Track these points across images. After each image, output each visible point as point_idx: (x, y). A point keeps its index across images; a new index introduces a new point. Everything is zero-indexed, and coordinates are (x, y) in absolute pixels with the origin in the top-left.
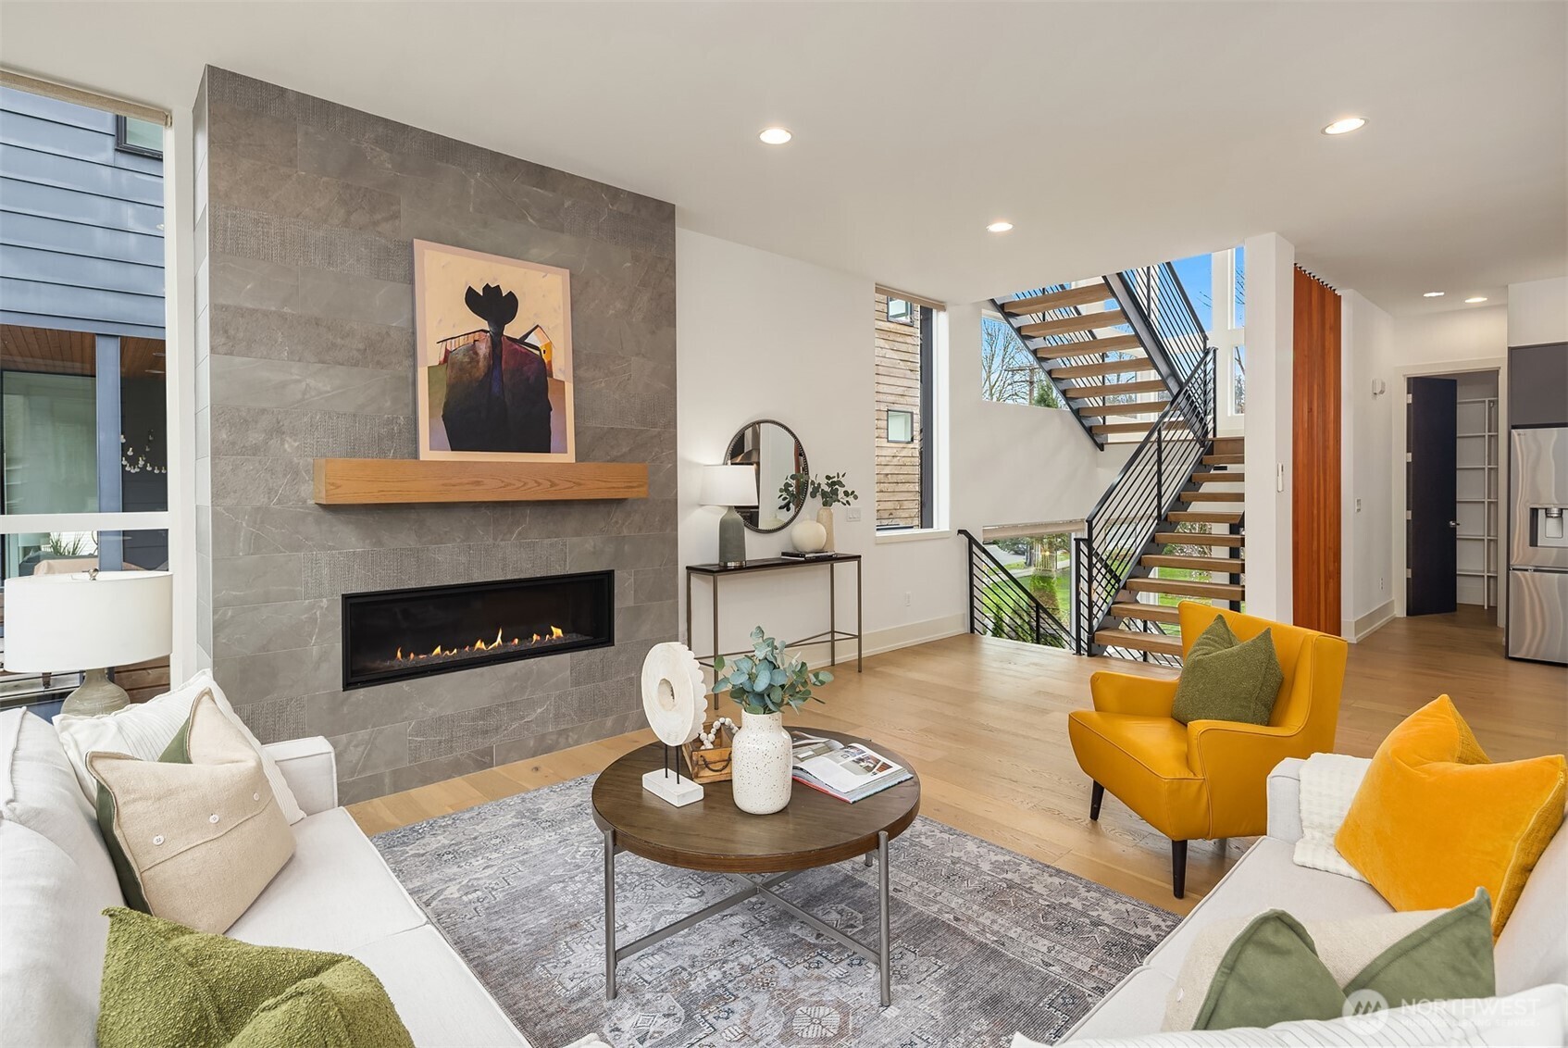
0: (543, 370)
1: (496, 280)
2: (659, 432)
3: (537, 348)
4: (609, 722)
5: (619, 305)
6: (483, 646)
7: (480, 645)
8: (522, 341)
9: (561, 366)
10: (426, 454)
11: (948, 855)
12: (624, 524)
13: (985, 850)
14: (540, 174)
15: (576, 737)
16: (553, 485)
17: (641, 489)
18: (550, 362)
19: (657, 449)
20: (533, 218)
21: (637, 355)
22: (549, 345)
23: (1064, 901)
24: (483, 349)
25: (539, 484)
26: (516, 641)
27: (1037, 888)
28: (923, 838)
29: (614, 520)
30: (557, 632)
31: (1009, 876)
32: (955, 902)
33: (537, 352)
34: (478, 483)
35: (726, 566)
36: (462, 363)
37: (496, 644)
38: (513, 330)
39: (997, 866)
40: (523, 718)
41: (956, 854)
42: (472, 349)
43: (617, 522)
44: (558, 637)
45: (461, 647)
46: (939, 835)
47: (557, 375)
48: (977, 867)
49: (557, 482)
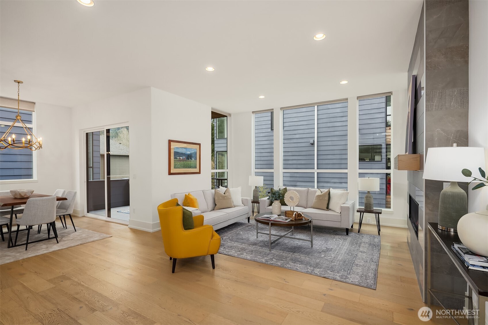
11: (253, 255)
13: (245, 257)
23: (229, 250)
27: (234, 252)
28: (261, 258)
31: (240, 253)
32: (250, 248)
39: (242, 254)
41: (252, 255)
46: (257, 259)
48: (247, 254)
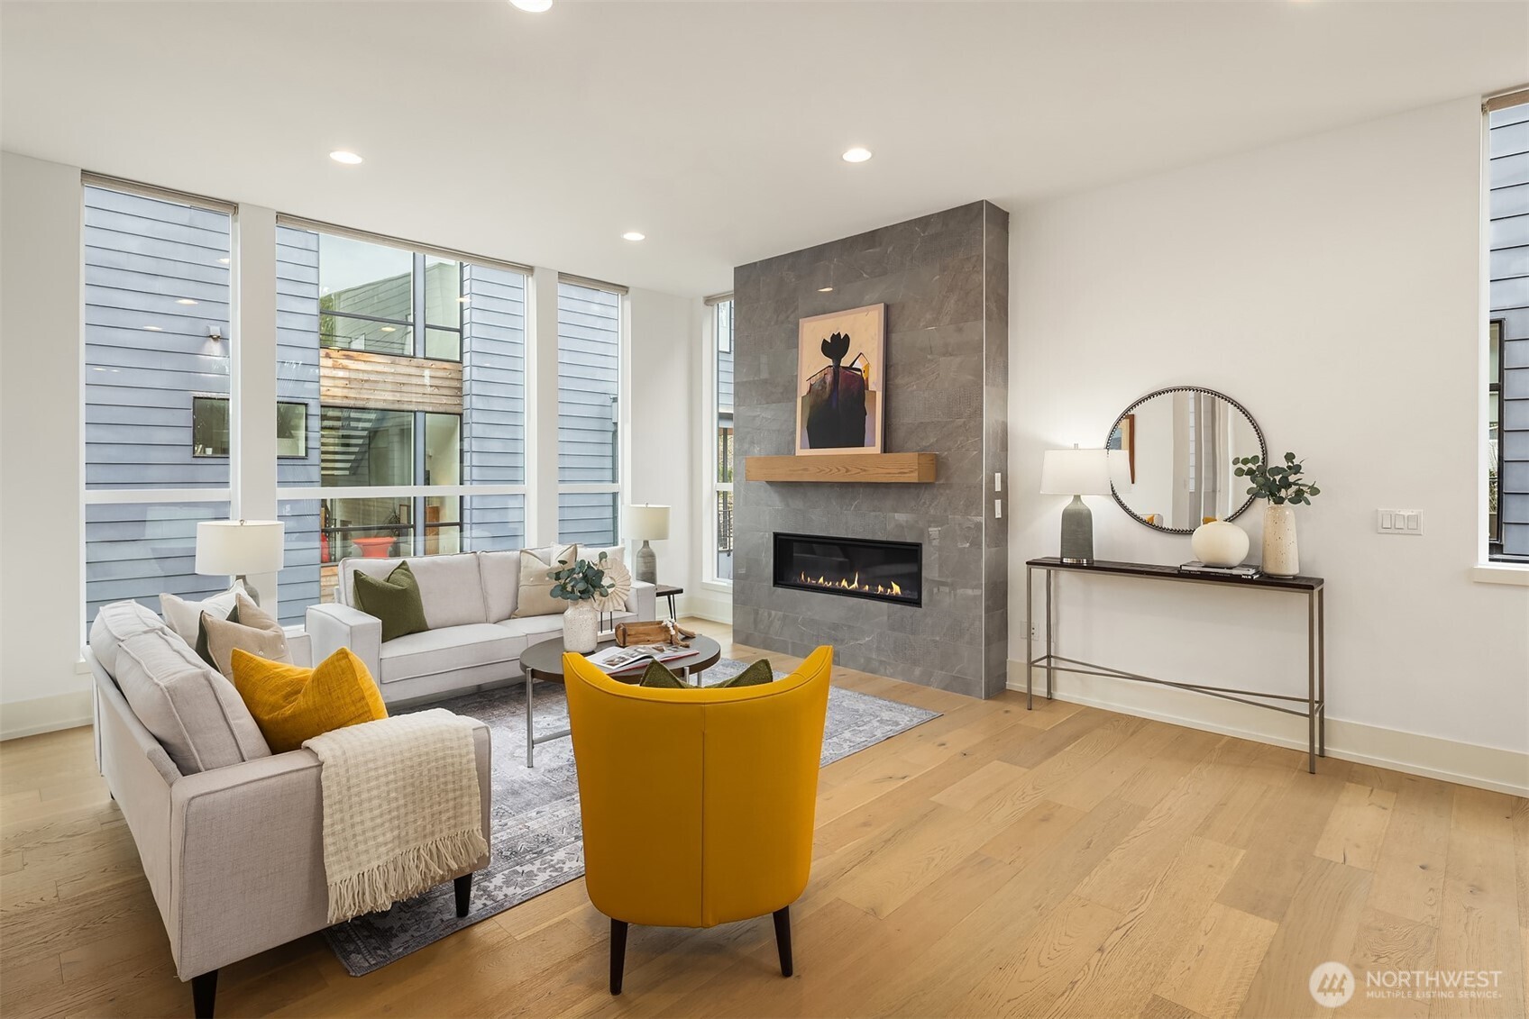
0: (862, 384)
1: (838, 329)
2: (964, 422)
3: (859, 370)
4: (918, 671)
5: (928, 316)
6: (846, 585)
7: (844, 583)
8: (851, 367)
9: (875, 382)
10: (800, 452)
12: (930, 505)
14: (871, 238)
15: (892, 671)
16: (847, 471)
17: (912, 474)
18: (867, 379)
19: (962, 438)
20: (866, 273)
21: (944, 355)
22: (867, 366)
24: (829, 379)
25: (839, 470)
26: (867, 587)
29: (923, 501)
30: (896, 589)
33: (859, 373)
34: (806, 470)
35: (1062, 562)
36: (818, 391)
37: (854, 586)
38: (845, 362)
40: (857, 640)
42: (823, 380)
43: (925, 503)
44: (897, 594)
45: (834, 581)
47: (871, 387)
49: (850, 468)
